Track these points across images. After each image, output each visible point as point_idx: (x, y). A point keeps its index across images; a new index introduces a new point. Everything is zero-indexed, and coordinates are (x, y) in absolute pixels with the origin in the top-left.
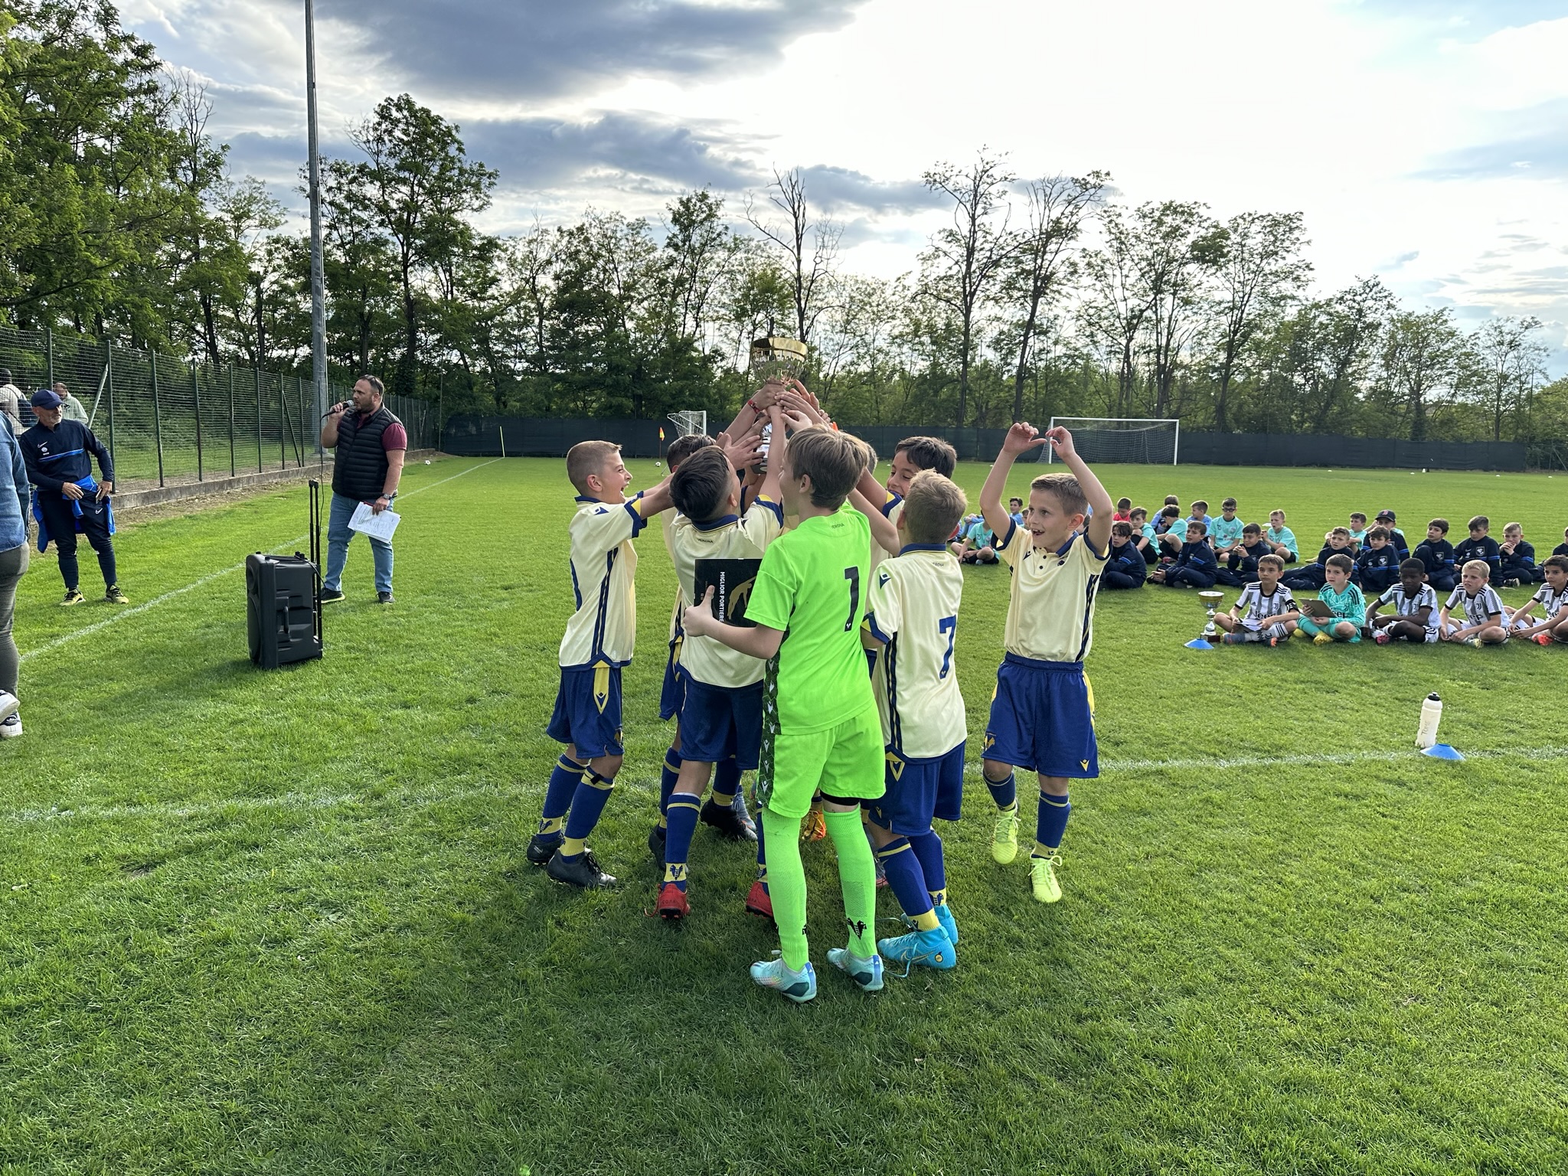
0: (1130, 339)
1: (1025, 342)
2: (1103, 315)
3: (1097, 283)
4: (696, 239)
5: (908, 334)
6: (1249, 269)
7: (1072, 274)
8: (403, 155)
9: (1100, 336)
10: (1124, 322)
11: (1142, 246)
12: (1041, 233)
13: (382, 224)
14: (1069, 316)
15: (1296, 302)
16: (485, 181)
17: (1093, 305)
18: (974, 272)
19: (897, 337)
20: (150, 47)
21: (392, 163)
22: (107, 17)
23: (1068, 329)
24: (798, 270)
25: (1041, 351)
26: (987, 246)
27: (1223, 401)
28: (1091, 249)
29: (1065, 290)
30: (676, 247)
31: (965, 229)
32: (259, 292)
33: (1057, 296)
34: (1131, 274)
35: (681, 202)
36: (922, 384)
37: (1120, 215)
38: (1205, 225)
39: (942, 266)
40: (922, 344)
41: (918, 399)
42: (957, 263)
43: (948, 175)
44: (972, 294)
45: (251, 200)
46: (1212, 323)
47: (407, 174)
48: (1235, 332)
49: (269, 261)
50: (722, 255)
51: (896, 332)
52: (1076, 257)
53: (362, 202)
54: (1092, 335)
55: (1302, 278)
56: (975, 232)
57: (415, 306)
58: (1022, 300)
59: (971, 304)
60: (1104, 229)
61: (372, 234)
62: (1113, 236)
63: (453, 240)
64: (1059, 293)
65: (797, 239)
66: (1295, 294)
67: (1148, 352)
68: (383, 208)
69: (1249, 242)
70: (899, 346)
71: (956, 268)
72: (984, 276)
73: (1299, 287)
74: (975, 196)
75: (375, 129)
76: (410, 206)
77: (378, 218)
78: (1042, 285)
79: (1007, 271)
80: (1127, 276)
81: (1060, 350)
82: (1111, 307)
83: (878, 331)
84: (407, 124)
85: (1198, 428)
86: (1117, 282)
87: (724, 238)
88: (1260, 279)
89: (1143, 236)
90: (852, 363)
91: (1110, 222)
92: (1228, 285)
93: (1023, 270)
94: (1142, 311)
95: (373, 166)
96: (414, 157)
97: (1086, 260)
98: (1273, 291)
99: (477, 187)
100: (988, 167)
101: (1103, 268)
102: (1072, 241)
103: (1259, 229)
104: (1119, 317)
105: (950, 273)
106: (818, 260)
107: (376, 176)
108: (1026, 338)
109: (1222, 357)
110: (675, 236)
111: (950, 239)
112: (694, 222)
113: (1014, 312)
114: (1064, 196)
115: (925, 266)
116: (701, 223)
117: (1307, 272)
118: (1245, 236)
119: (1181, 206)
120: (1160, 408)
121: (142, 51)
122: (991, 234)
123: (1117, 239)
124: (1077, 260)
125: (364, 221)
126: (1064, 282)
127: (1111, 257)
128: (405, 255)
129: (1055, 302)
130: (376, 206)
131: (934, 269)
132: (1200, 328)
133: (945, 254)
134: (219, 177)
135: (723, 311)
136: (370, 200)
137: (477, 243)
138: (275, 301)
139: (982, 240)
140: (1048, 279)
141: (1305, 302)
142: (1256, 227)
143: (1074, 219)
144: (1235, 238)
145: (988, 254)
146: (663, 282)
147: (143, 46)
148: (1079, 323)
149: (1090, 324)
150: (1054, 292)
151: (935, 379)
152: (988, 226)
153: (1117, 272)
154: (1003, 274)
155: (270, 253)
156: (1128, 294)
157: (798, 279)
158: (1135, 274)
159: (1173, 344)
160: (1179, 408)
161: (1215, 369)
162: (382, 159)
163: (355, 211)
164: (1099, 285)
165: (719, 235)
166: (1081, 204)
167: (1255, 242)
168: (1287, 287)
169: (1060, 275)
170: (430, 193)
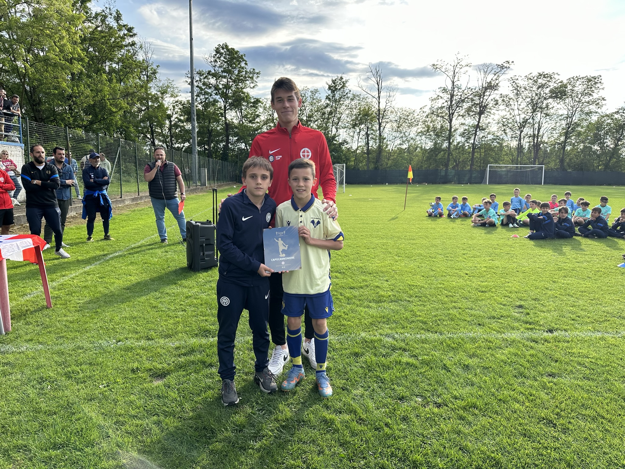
0: (522, 132)
1: (476, 134)
2: (509, 121)
3: (507, 108)
4: (337, 96)
5: (425, 131)
6: (575, 100)
7: (496, 104)
8: (224, 67)
9: (508, 130)
10: (519, 124)
11: (527, 92)
12: (483, 88)
13: (216, 94)
14: (494, 122)
15: (597, 114)
16: (255, 76)
17: (505, 117)
18: (454, 105)
19: (420, 133)
20: (133, 28)
21: (220, 70)
22: (118, 18)
23: (494, 128)
24: (379, 106)
25: (483, 137)
26: (459, 94)
27: (563, 157)
28: (504, 94)
29: (492, 112)
30: (329, 99)
31: (450, 87)
32: (171, 122)
33: (489, 114)
34: (522, 104)
35: (333, 81)
36: (431, 152)
37: (517, 79)
38: (557, 82)
39: (440, 103)
40: (430, 135)
41: (429, 159)
42: (446, 101)
43: (442, 65)
44: (453, 114)
45: (168, 87)
46: (558, 124)
47: (226, 74)
48: (569, 128)
49: (174, 110)
50: (347, 102)
51: (419, 131)
52: (497, 98)
53: (208, 86)
54: (504, 130)
55: (600, 104)
56: (454, 88)
57: (228, 126)
58: (474, 116)
59: (452, 118)
60: (510, 85)
61: (212, 98)
62: (514, 88)
63: (243, 99)
64: (490, 113)
65: (379, 94)
66: (597, 111)
67: (529, 137)
68: (216, 88)
69: (576, 89)
70: (420, 136)
71: (446, 104)
72: (458, 106)
73: (599, 107)
74: (454, 73)
75: (214, 57)
76: (227, 87)
77: (215, 92)
78: (482, 110)
79: (467, 104)
80: (520, 105)
81: (490, 137)
82: (513, 118)
83: (411, 130)
84: (226, 54)
85: (552, 169)
86: (516, 108)
87: (349, 95)
88: (580, 105)
89: (528, 88)
90: (400, 144)
91: (513, 82)
92: (565, 107)
93: (475, 103)
94: (527, 120)
95: (213, 72)
96: (228, 67)
97: (502, 99)
98: (586, 110)
99: (252, 78)
100: (459, 61)
101: (509, 102)
102: (496, 91)
103: (581, 83)
104: (516, 122)
105: (443, 105)
106: (387, 102)
107: (215, 75)
108: (476, 131)
109: (562, 139)
110: (329, 95)
111: (443, 91)
112: (337, 89)
113: (471, 121)
114: (493, 72)
115: (433, 103)
116: (340, 89)
117: (603, 101)
118: (574, 86)
119: (547, 74)
120: (535, 161)
121: (130, 30)
122: (461, 89)
123: (516, 89)
124: (498, 99)
125: (209, 93)
126: (492, 108)
127: (513, 97)
128: (225, 107)
129: (488, 116)
130: (214, 87)
131: (436, 104)
132: (553, 126)
133: (441, 98)
134: (156, 78)
135: (347, 125)
136: (212, 84)
137: (252, 100)
138: (176, 126)
139: (457, 91)
140: (485, 106)
141: (601, 114)
142: (578, 83)
143: (497, 82)
144: (569, 87)
145: (460, 97)
146: (324, 114)
147: (130, 28)
148: (499, 125)
149: (504, 126)
150: (488, 112)
151: (436, 149)
152: (459, 86)
153: (516, 103)
154: (466, 105)
155: (174, 107)
156: (520, 112)
157: (379, 110)
158: (524, 105)
159: (541, 133)
160: (543, 161)
161: (559, 144)
162: (217, 68)
163: (206, 89)
164: (507, 109)
165: (347, 94)
166: (500, 75)
167: (579, 88)
168: (593, 108)
169: (491, 105)
170: (234, 81)
